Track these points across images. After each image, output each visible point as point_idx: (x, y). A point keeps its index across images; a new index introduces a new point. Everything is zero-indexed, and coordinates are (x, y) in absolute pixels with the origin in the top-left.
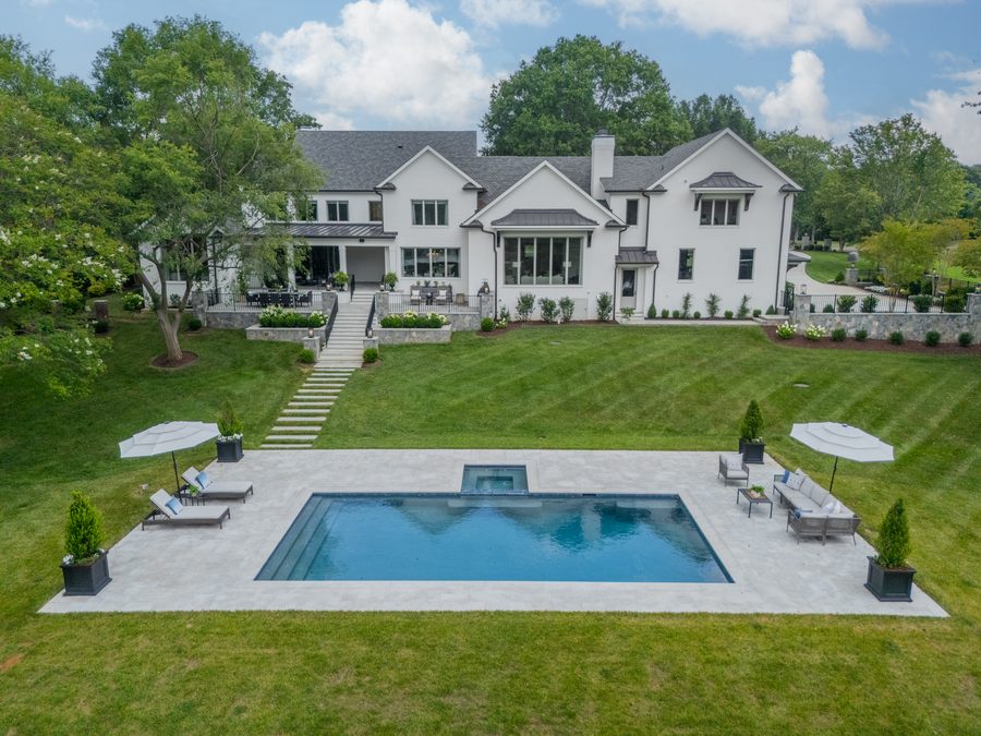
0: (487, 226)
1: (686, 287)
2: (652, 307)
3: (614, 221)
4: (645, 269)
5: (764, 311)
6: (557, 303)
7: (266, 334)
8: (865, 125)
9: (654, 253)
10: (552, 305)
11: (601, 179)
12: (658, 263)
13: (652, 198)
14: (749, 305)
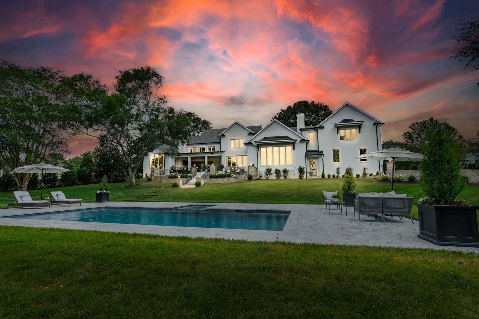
0: (254, 144)
1: (337, 165)
2: (323, 173)
3: (304, 139)
4: (318, 158)
5: (375, 174)
6: (281, 171)
7: (169, 181)
8: (415, 122)
9: (322, 152)
10: (279, 171)
11: (300, 129)
12: (323, 155)
13: (318, 130)
14: (367, 172)
